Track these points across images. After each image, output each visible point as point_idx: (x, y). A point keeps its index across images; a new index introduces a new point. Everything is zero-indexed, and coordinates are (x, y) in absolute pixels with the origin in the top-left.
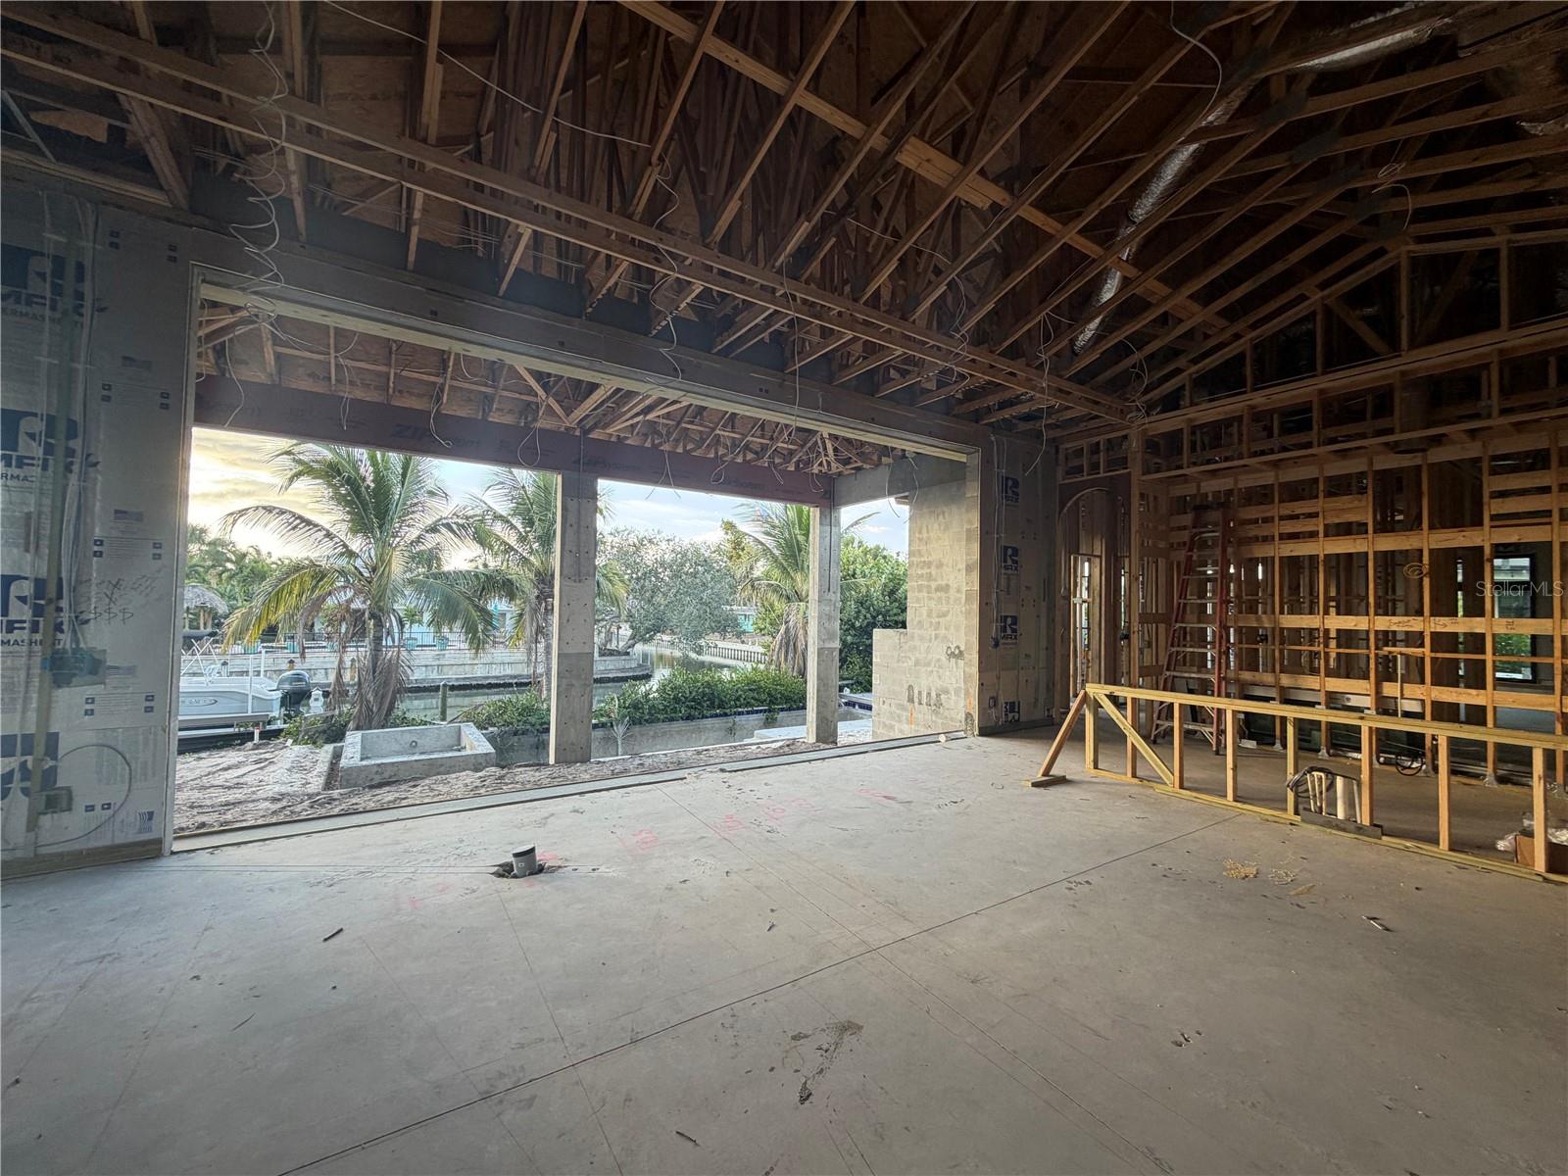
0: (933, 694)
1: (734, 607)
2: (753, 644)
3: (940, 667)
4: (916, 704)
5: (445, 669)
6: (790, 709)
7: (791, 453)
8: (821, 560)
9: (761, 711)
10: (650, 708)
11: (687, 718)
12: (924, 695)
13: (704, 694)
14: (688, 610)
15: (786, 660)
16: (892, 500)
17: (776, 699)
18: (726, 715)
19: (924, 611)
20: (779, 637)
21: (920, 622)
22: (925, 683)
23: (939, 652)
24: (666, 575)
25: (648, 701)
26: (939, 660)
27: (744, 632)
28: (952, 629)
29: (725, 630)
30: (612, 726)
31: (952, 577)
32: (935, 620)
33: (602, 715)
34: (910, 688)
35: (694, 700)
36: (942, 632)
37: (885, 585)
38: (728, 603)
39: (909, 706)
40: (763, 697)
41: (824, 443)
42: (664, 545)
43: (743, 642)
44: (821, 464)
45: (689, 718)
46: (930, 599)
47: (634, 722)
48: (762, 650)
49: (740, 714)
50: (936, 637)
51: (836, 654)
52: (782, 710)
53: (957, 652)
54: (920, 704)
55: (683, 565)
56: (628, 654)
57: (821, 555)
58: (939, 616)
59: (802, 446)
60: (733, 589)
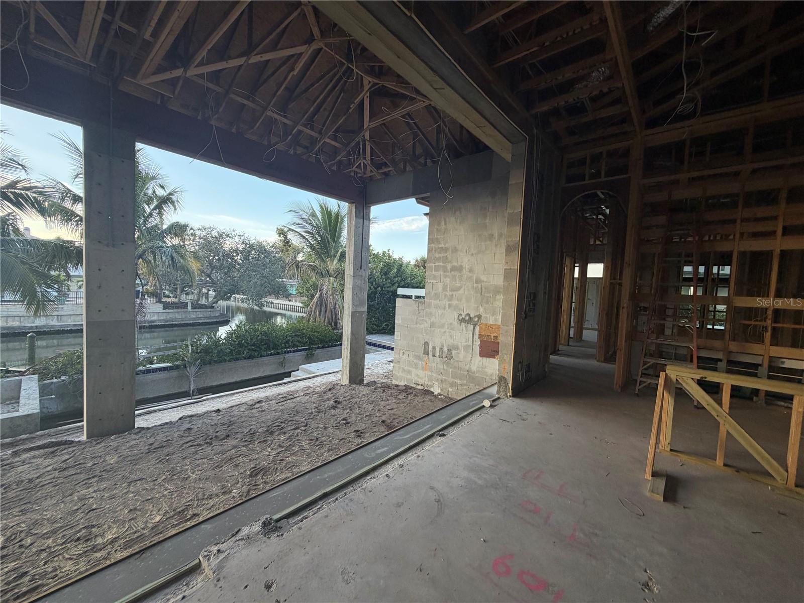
0: (445, 350)
1: (284, 280)
2: (296, 301)
3: (452, 329)
4: (430, 356)
5: (64, 318)
6: (323, 347)
7: (336, 151)
8: (355, 245)
9: (303, 350)
10: (219, 352)
11: (249, 358)
12: (438, 350)
13: (262, 340)
14: (254, 280)
15: (320, 314)
16: (413, 200)
17: (315, 341)
18: (278, 354)
19: (440, 286)
20: (315, 299)
21: (436, 294)
22: (438, 340)
23: (452, 317)
24: (238, 258)
25: (217, 346)
26: (451, 324)
27: (291, 294)
28: (464, 300)
29: (278, 293)
30: (186, 367)
31: (466, 260)
32: (449, 293)
33: (177, 360)
34: (426, 344)
35: (254, 345)
36: (455, 302)
37: (382, 269)
38: (280, 277)
39: (425, 357)
40: (305, 340)
41: (364, 145)
42: (237, 239)
43: (290, 301)
44: (359, 166)
45: (251, 357)
46: (446, 276)
47: (204, 363)
48: (301, 305)
49: (288, 352)
50: (450, 306)
51: (365, 316)
52: (318, 348)
53: (467, 318)
54: (434, 356)
55: (250, 252)
56: (213, 307)
57: (355, 241)
58: (453, 290)
59: (347, 145)
60: (283, 268)
